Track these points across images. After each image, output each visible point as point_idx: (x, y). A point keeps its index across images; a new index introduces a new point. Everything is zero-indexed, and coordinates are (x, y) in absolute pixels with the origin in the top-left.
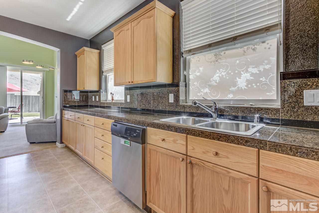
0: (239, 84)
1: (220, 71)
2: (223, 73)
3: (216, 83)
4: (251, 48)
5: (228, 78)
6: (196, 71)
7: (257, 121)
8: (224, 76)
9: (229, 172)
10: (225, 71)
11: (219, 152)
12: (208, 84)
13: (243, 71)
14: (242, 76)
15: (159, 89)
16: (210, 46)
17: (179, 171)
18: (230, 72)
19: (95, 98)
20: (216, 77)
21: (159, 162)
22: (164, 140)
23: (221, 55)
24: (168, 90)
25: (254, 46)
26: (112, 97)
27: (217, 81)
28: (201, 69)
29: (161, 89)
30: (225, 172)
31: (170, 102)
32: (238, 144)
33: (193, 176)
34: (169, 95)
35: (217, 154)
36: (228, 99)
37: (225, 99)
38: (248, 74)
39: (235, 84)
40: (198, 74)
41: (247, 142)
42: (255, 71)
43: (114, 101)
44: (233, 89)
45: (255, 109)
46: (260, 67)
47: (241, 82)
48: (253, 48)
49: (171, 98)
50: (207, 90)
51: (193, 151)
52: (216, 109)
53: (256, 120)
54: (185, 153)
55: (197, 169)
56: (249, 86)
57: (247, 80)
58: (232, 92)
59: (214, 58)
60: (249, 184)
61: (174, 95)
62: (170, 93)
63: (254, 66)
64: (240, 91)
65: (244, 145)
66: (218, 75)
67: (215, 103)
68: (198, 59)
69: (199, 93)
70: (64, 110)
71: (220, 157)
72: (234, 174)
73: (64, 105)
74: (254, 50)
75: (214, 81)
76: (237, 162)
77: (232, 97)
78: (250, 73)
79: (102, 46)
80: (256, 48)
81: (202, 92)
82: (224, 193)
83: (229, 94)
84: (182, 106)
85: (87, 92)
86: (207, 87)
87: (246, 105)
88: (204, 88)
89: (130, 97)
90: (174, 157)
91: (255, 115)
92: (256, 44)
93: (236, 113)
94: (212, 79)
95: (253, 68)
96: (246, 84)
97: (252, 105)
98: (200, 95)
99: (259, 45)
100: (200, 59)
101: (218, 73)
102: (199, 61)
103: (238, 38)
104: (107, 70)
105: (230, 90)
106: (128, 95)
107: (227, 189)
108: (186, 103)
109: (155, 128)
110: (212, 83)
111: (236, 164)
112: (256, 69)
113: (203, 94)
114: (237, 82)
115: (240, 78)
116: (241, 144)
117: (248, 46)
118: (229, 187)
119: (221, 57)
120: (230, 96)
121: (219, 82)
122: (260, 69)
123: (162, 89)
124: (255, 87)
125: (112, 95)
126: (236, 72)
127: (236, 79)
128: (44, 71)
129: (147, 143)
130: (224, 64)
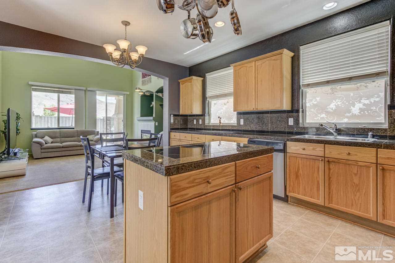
0: (353, 111)
1: (336, 101)
2: (339, 103)
3: (332, 110)
4: (364, 86)
5: (343, 106)
6: (313, 100)
7: (371, 137)
8: (339, 105)
9: (358, 163)
10: (340, 102)
11: (350, 152)
12: (325, 110)
13: (356, 102)
14: (356, 105)
15: (278, 114)
16: (328, 82)
17: (317, 168)
18: (345, 102)
19: (198, 121)
20: (333, 106)
21: (299, 164)
22: (304, 149)
23: (337, 89)
24: (287, 115)
25: (366, 84)
26: (220, 120)
27: (334, 109)
28: (318, 99)
29: (279, 114)
30: (355, 163)
31: (290, 124)
32: (364, 147)
33: (329, 169)
34: (288, 119)
35: (349, 154)
36: (343, 122)
37: (341, 122)
38: (361, 104)
39: (349, 111)
40: (315, 103)
41: (369, 145)
42: (367, 102)
43: (221, 124)
44: (348, 115)
45: (368, 129)
46: (371, 99)
47: (355, 110)
48: (365, 85)
49: (291, 122)
50: (323, 115)
51: (331, 154)
52: (336, 129)
53: (369, 136)
54: (323, 156)
55: (333, 164)
56: (362, 113)
57: (360, 109)
58: (347, 117)
59: (330, 91)
60: (371, 168)
61: (294, 119)
62: (290, 118)
63: (366, 99)
64: (354, 116)
65: (367, 147)
66: (334, 104)
67: (336, 125)
68: (315, 91)
69: (316, 117)
70: (171, 132)
71: (351, 155)
72: (360, 164)
73: (171, 128)
74: (366, 87)
75: (331, 108)
76: (363, 157)
77: (347, 121)
78: (363, 104)
79: (207, 74)
80: (368, 86)
81: (319, 117)
82: (353, 175)
83: (345, 119)
84: (302, 127)
85: (187, 116)
86: (324, 113)
87: (360, 127)
88: (320, 114)
89: (244, 121)
90: (314, 159)
91: (369, 133)
92: (368, 83)
93: (353, 133)
94: (328, 107)
95: (365, 100)
96: (359, 111)
97: (365, 126)
98: (317, 119)
99: (370, 84)
100: (317, 91)
101: (334, 103)
102: (316, 92)
103: (353, 78)
104: (211, 96)
105: (345, 116)
106: (241, 118)
107: (356, 173)
108: (304, 125)
109: (295, 142)
110: (328, 110)
111: (363, 158)
112: (367, 100)
113: (320, 118)
114: (352, 110)
115: (354, 107)
116: (366, 147)
117: (361, 84)
118: (357, 171)
119: (337, 90)
120: (346, 120)
121: (335, 109)
122: (371, 101)
123: (281, 114)
124: (367, 113)
125: (220, 118)
126: (351, 102)
127: (350, 107)
128: (124, 95)
129: (286, 153)
130: (340, 95)
